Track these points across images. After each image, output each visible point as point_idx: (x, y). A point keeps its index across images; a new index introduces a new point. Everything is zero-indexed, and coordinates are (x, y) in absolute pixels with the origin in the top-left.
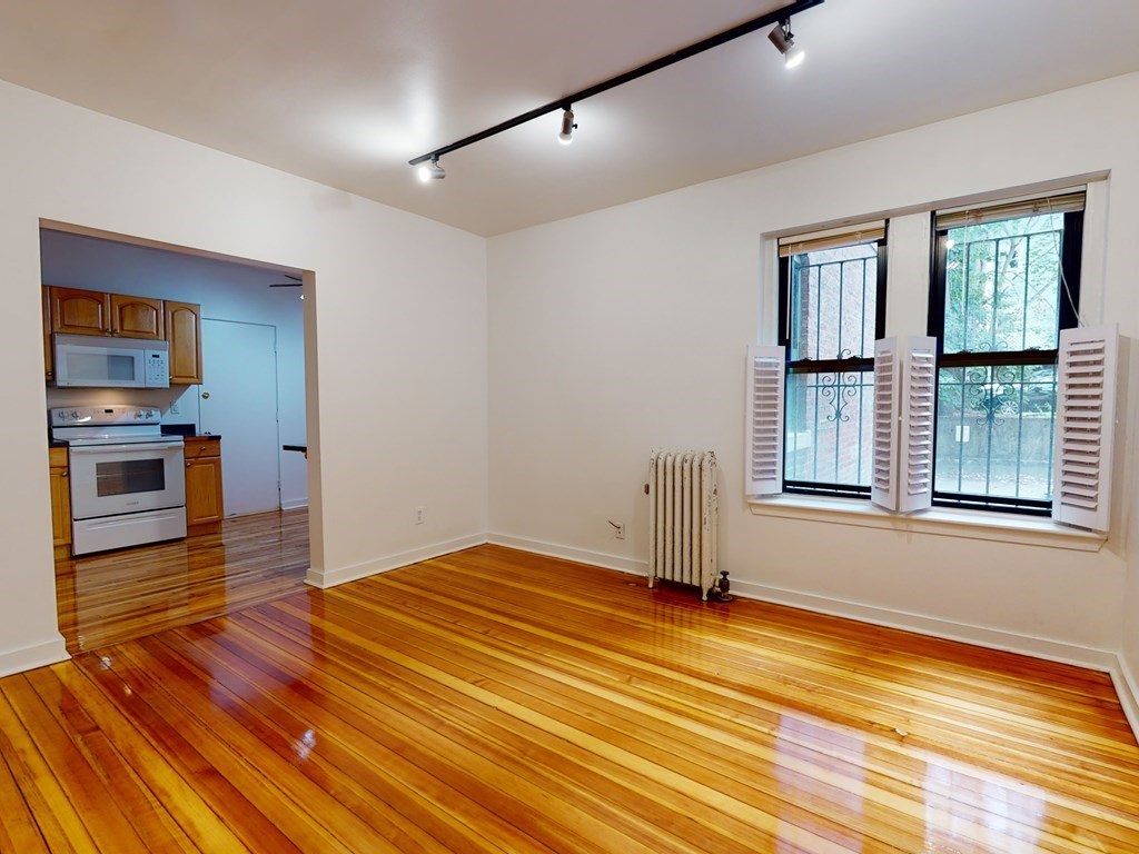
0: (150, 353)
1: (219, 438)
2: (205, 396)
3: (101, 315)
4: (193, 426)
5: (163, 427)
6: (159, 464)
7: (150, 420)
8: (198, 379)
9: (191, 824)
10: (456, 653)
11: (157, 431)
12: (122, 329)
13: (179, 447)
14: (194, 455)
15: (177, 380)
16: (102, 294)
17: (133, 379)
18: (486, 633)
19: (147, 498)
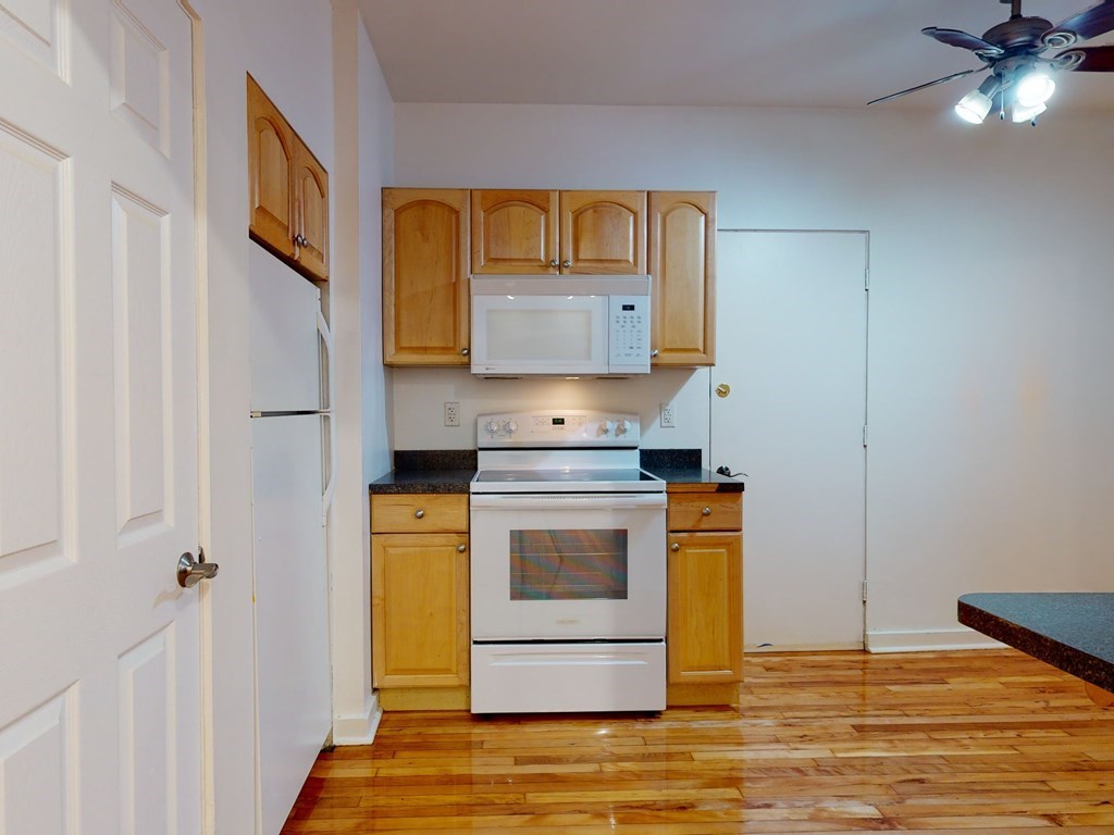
1: (738, 488)
2: (723, 392)
3: (544, 234)
4: (698, 452)
5: (644, 453)
6: (618, 538)
7: (622, 440)
8: (705, 355)
11: (633, 462)
12: (577, 259)
13: (654, 508)
14: (689, 526)
15: (667, 358)
16: (546, 194)
17: (589, 357)
19: (595, 615)
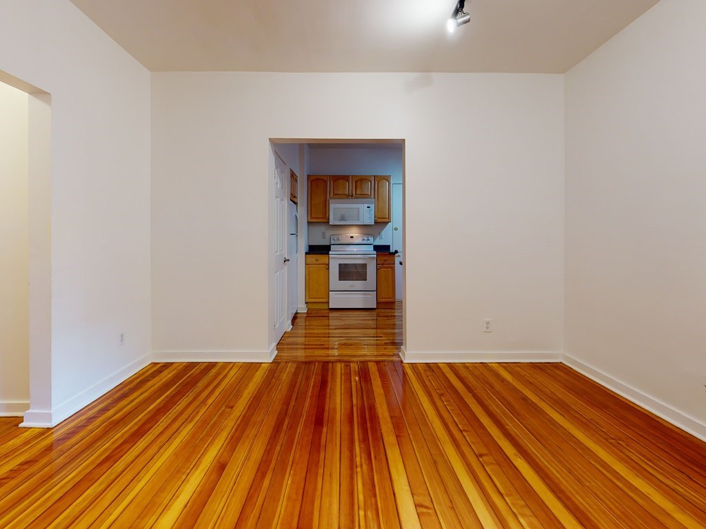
0: (367, 205)
2: (396, 229)
3: (348, 187)
4: (389, 246)
5: (374, 246)
6: (364, 266)
7: (368, 242)
8: (389, 220)
9: (178, 497)
10: (435, 462)
11: (370, 248)
12: (356, 194)
13: (373, 258)
14: (382, 263)
15: (379, 220)
16: (349, 176)
17: (359, 220)
18: (479, 456)
19: (358, 284)
